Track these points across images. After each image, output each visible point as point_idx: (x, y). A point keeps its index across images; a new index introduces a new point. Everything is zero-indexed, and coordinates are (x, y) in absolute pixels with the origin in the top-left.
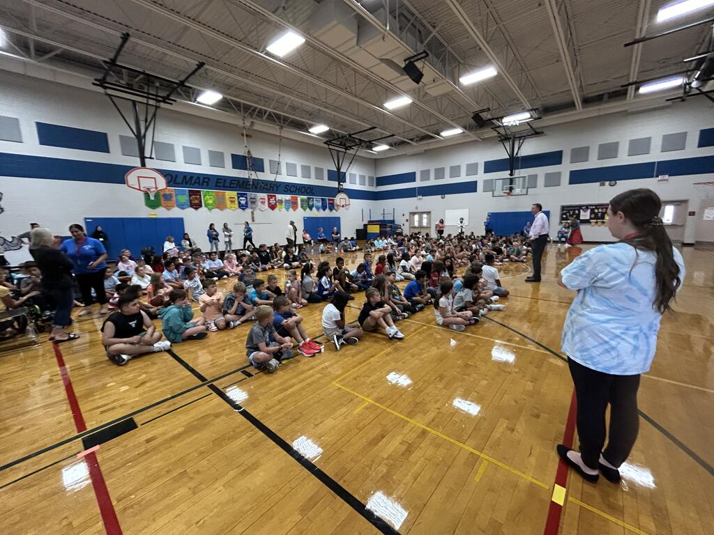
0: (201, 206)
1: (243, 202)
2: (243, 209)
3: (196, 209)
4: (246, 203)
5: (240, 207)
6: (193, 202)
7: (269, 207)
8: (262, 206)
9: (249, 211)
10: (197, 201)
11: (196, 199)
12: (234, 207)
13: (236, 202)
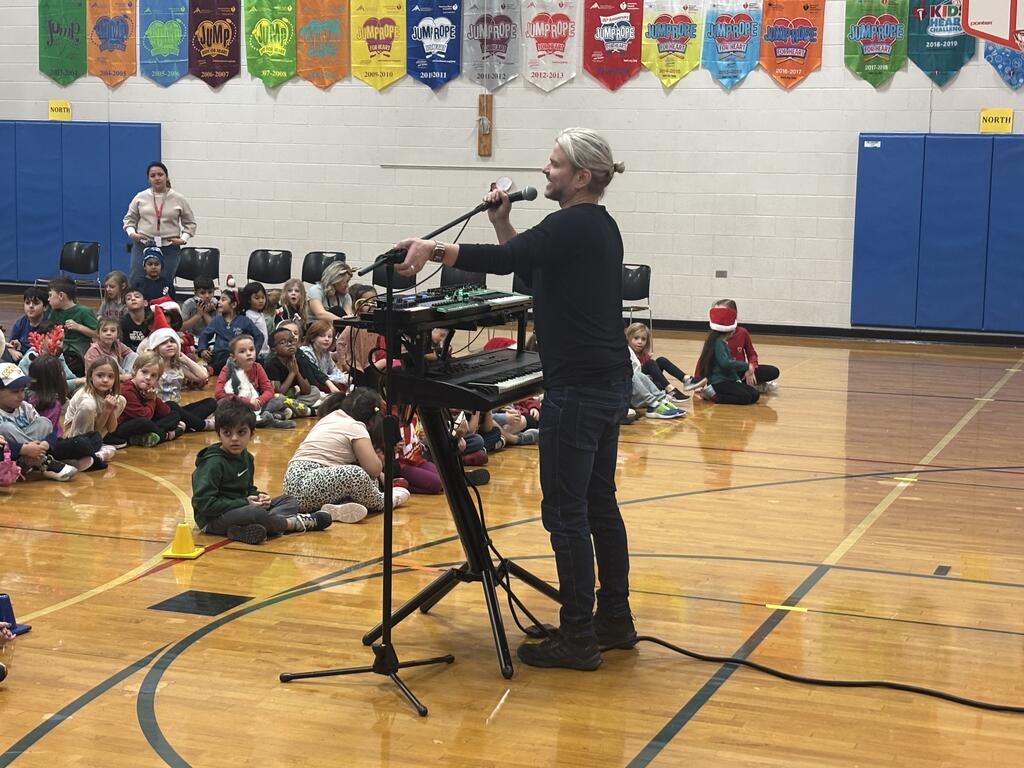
0: (234, 71)
1: (436, 45)
2: (435, 85)
3: (216, 83)
4: (455, 48)
5: (413, 70)
6: (206, 51)
7: (591, 67)
8: (547, 63)
9: (464, 92)
10: (218, 48)
12: (383, 74)
13: (400, 47)
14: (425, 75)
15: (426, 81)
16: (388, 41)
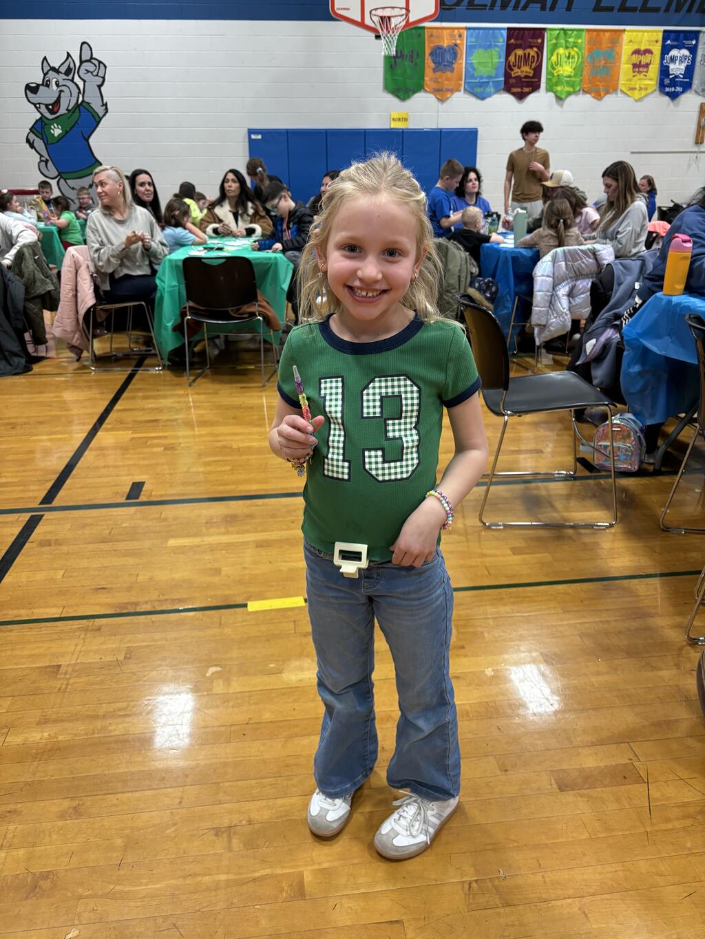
0: (535, 87)
1: (677, 68)
2: (674, 96)
3: (521, 97)
4: (690, 71)
5: (662, 86)
6: (516, 72)
9: (690, 101)
11: (526, 58)
12: (641, 89)
13: (654, 70)
14: (667, 89)
15: (668, 94)
16: (647, 66)
